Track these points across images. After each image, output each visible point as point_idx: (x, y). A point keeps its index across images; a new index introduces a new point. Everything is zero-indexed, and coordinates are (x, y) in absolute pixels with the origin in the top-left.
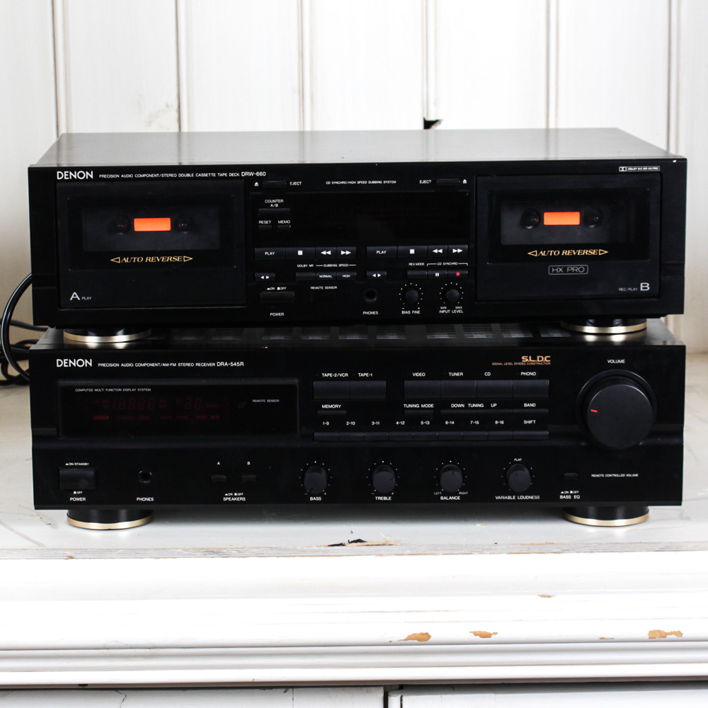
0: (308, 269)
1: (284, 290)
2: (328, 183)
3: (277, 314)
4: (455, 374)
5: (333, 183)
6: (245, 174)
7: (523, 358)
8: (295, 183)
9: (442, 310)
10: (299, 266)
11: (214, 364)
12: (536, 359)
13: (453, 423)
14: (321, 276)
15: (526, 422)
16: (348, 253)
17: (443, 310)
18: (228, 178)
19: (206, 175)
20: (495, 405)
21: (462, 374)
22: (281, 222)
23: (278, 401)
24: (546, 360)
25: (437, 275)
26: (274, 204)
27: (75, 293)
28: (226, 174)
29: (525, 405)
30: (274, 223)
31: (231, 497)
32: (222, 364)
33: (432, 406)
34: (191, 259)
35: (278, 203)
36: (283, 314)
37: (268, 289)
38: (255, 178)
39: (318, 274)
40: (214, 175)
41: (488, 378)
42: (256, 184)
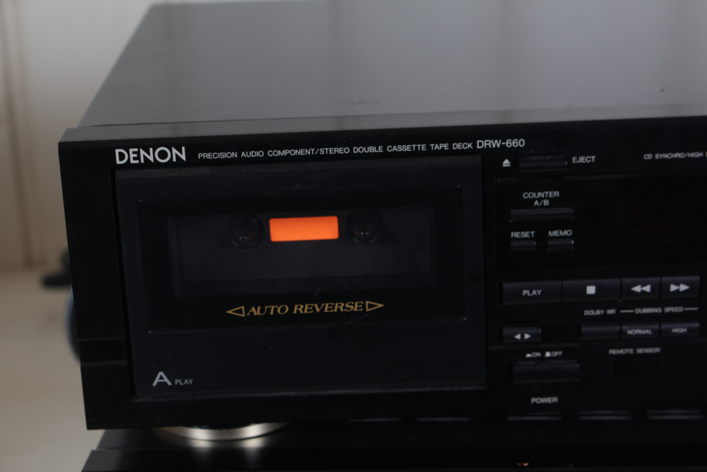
0: (604, 319)
1: (558, 357)
2: (648, 157)
3: (544, 400)
5: (657, 156)
6: (485, 144)
8: (582, 159)
10: (587, 313)
14: (630, 332)
16: (683, 288)
18: (451, 152)
19: (407, 148)
22: (555, 233)
26: (540, 200)
27: (161, 373)
28: (445, 146)
30: (541, 236)
34: (380, 306)
35: (548, 198)
36: (555, 399)
37: (529, 355)
38: (504, 152)
39: (624, 327)
40: (423, 147)
42: (506, 163)
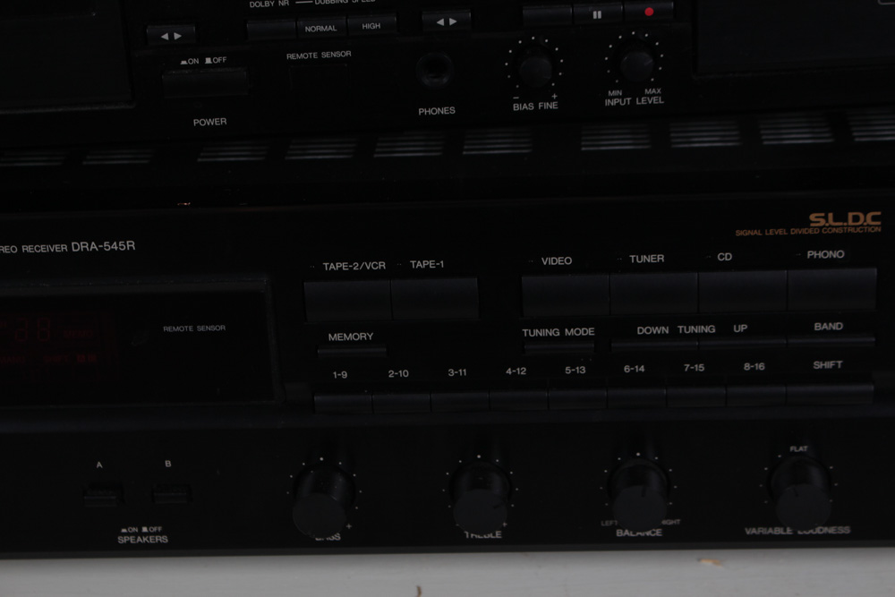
0: (275, 13)
1: (221, 65)
3: (209, 122)
4: (644, 258)
7: (812, 217)
9: (611, 98)
10: (253, 5)
11: (64, 247)
12: (846, 220)
13: (642, 369)
14: (308, 29)
15: (818, 365)
17: (614, 99)
20: (743, 328)
21: (661, 258)
23: (222, 327)
24: (869, 221)
25: (597, 15)
29: (818, 327)
31: (136, 535)
32: (82, 246)
33: (590, 331)
36: (224, 121)
37: (184, 63)
39: (301, 23)
41: (725, 266)
